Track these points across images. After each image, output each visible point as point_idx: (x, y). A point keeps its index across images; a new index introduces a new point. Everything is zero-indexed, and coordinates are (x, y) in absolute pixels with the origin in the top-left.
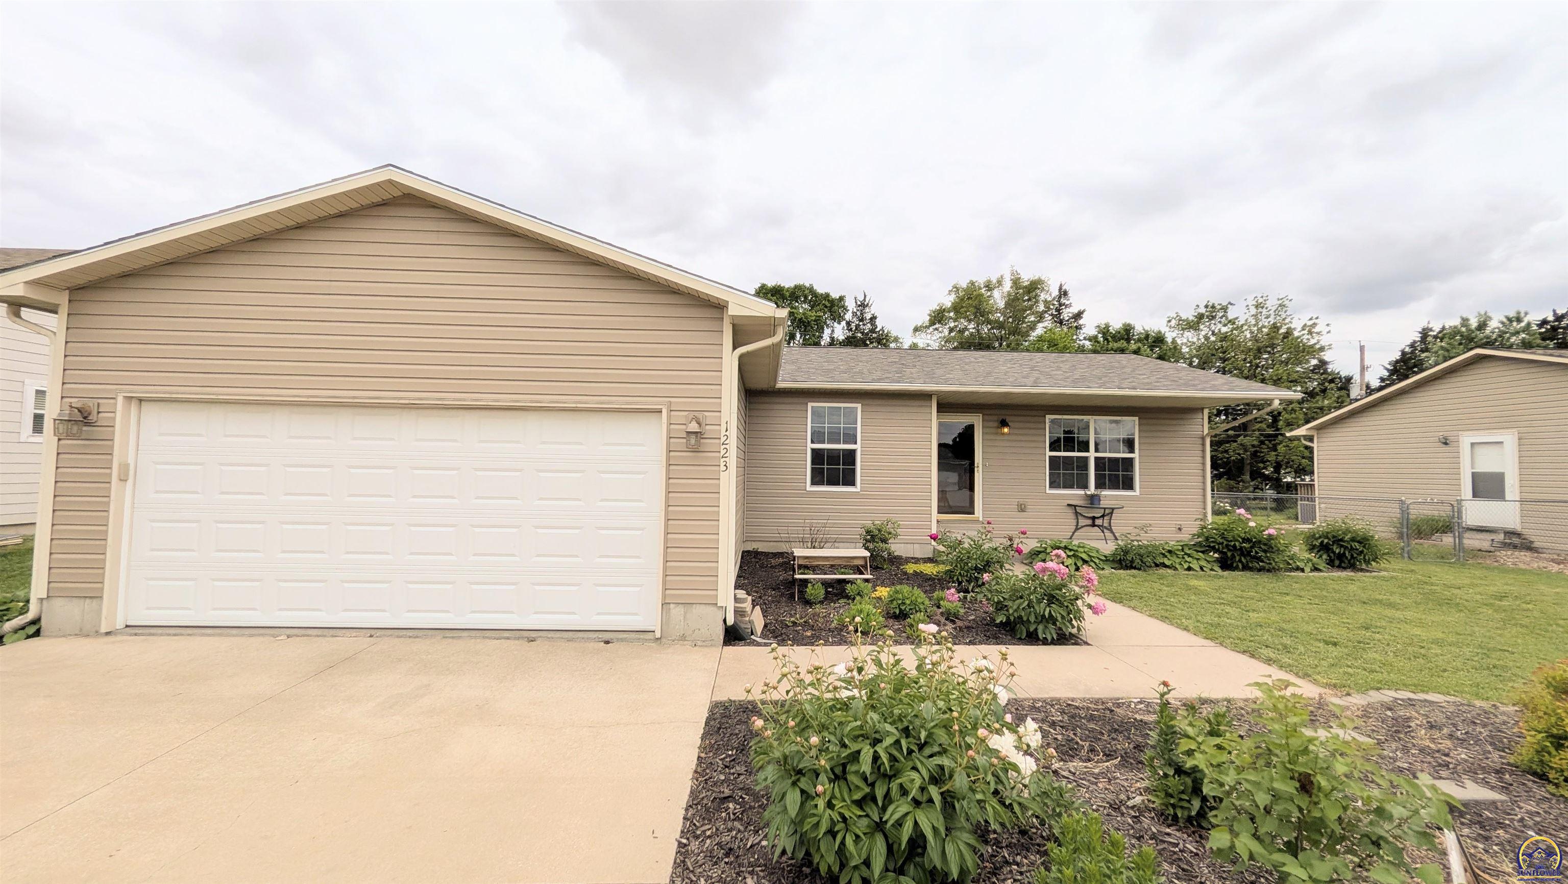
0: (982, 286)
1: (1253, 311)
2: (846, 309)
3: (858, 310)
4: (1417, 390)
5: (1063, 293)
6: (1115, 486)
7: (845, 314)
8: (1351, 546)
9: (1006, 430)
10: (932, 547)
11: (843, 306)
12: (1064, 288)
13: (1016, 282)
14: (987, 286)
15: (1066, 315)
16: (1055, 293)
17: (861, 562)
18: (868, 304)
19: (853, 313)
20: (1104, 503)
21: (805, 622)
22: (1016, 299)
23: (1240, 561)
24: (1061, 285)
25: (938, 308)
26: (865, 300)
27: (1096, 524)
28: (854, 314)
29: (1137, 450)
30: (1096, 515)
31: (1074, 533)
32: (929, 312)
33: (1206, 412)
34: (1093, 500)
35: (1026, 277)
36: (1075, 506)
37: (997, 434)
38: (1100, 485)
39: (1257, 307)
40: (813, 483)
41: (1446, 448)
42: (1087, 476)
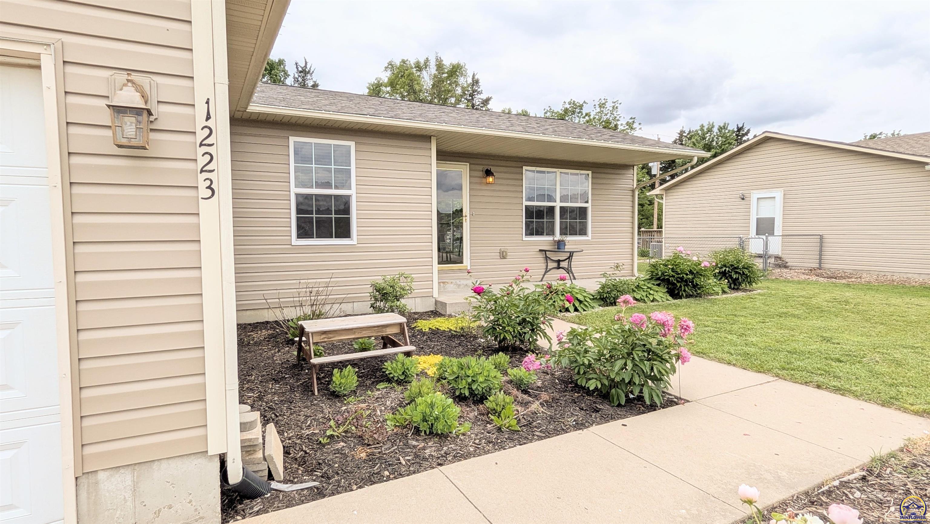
0: (414, 66)
1: (598, 110)
2: (286, 75)
3: (299, 76)
4: (729, 162)
5: (476, 82)
6: (573, 232)
7: (286, 78)
8: (743, 272)
9: (491, 179)
10: (434, 300)
11: (284, 71)
12: (476, 77)
13: (440, 66)
14: (418, 67)
15: (477, 100)
16: (470, 80)
17: (396, 330)
18: (309, 71)
19: (294, 78)
20: (568, 248)
21: (346, 432)
22: (441, 81)
23: (685, 291)
24: (474, 74)
25: (376, 82)
26: (306, 66)
27: (561, 266)
28: (296, 80)
29: (590, 201)
30: (561, 259)
31: (544, 275)
32: (368, 85)
33: (635, 167)
34: (560, 245)
35: (448, 62)
36: (545, 251)
37: (481, 183)
38: (563, 232)
39: (600, 107)
40: (299, 236)
41: (743, 202)
42: (553, 224)
